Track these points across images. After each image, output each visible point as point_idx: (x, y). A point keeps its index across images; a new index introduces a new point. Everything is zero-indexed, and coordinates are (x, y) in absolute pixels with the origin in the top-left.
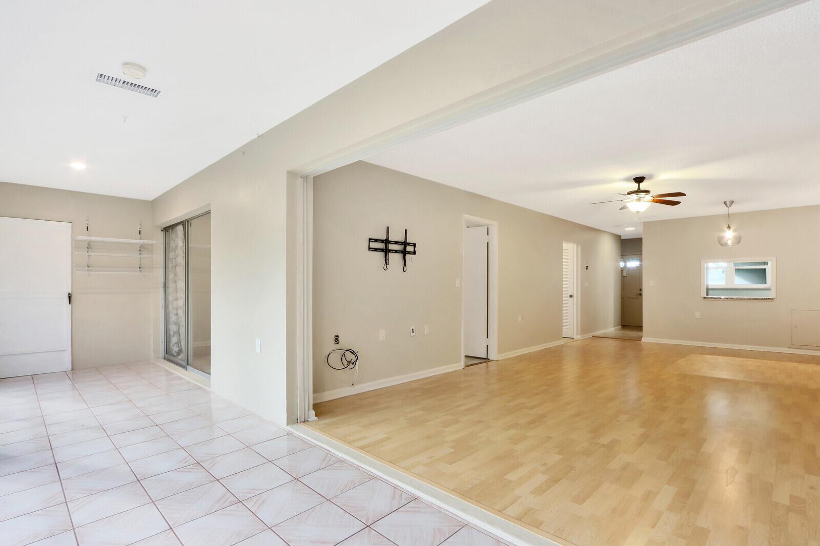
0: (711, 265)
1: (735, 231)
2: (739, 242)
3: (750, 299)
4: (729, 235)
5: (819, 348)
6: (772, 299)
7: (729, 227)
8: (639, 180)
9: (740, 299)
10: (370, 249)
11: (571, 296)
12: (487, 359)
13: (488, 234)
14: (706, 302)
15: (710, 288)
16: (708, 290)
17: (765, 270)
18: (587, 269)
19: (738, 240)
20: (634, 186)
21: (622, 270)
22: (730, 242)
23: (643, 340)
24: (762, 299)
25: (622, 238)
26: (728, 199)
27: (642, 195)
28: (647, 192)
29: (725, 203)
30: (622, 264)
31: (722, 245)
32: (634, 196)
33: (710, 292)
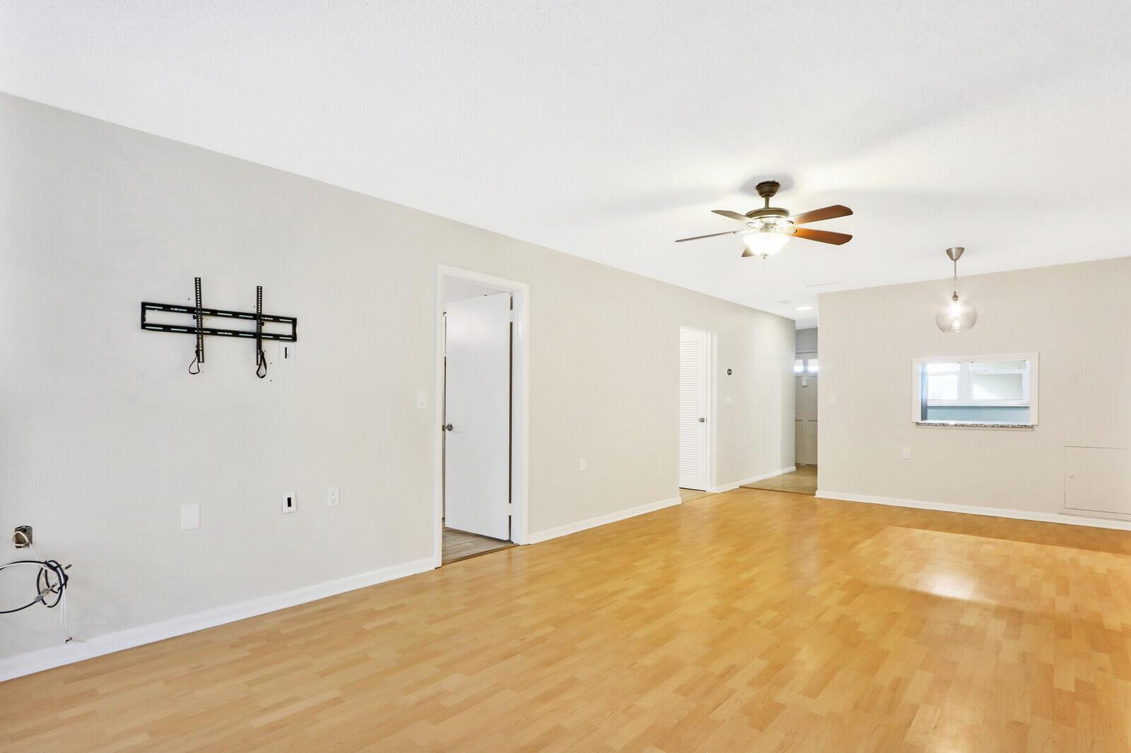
0: (931, 368)
1: (966, 303)
2: (973, 324)
3: (993, 426)
4: (955, 312)
5: (1129, 517)
6: (1032, 427)
7: (955, 297)
8: (768, 188)
9: (977, 426)
10: (144, 326)
11: (702, 420)
12: (509, 541)
13: (511, 308)
14: (920, 430)
15: (929, 404)
16: (925, 411)
17: (1020, 376)
18: (729, 374)
19: (972, 320)
20: (759, 203)
21: (798, 378)
22: (956, 325)
23: (819, 494)
24: (1014, 427)
25: (799, 326)
26: (953, 245)
27: (771, 219)
28: (781, 212)
29: (949, 252)
30: (798, 368)
31: (943, 329)
32: (757, 223)
33: (929, 412)
